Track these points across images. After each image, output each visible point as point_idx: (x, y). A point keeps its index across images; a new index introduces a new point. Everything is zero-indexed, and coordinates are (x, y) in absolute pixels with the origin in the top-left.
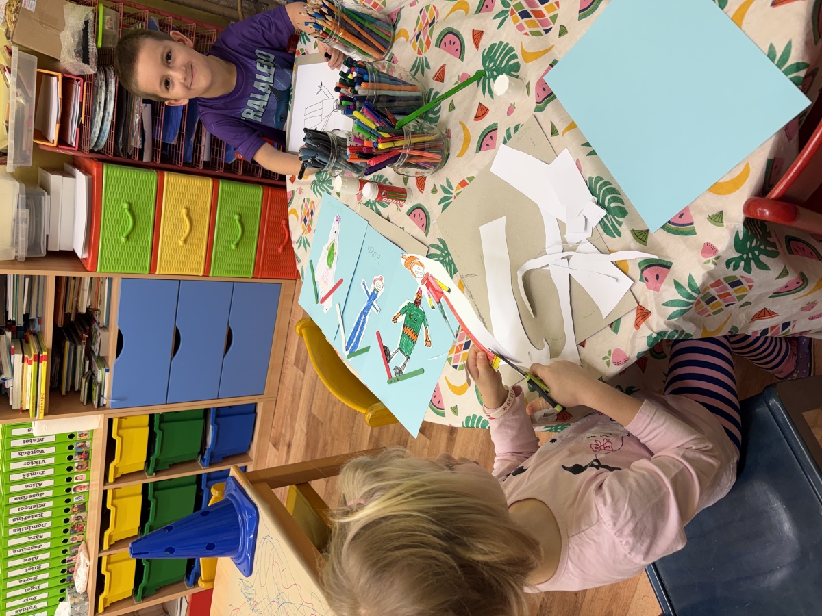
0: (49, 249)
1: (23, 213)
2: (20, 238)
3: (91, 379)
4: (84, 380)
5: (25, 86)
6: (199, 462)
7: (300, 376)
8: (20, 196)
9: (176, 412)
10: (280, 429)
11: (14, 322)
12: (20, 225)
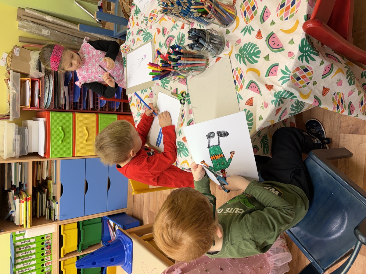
0: (29, 152)
1: (17, 137)
2: (16, 147)
3: (50, 208)
4: (47, 209)
5: (16, 86)
6: (101, 244)
8: (16, 129)
9: (89, 220)
11: (15, 186)
12: (16, 142)
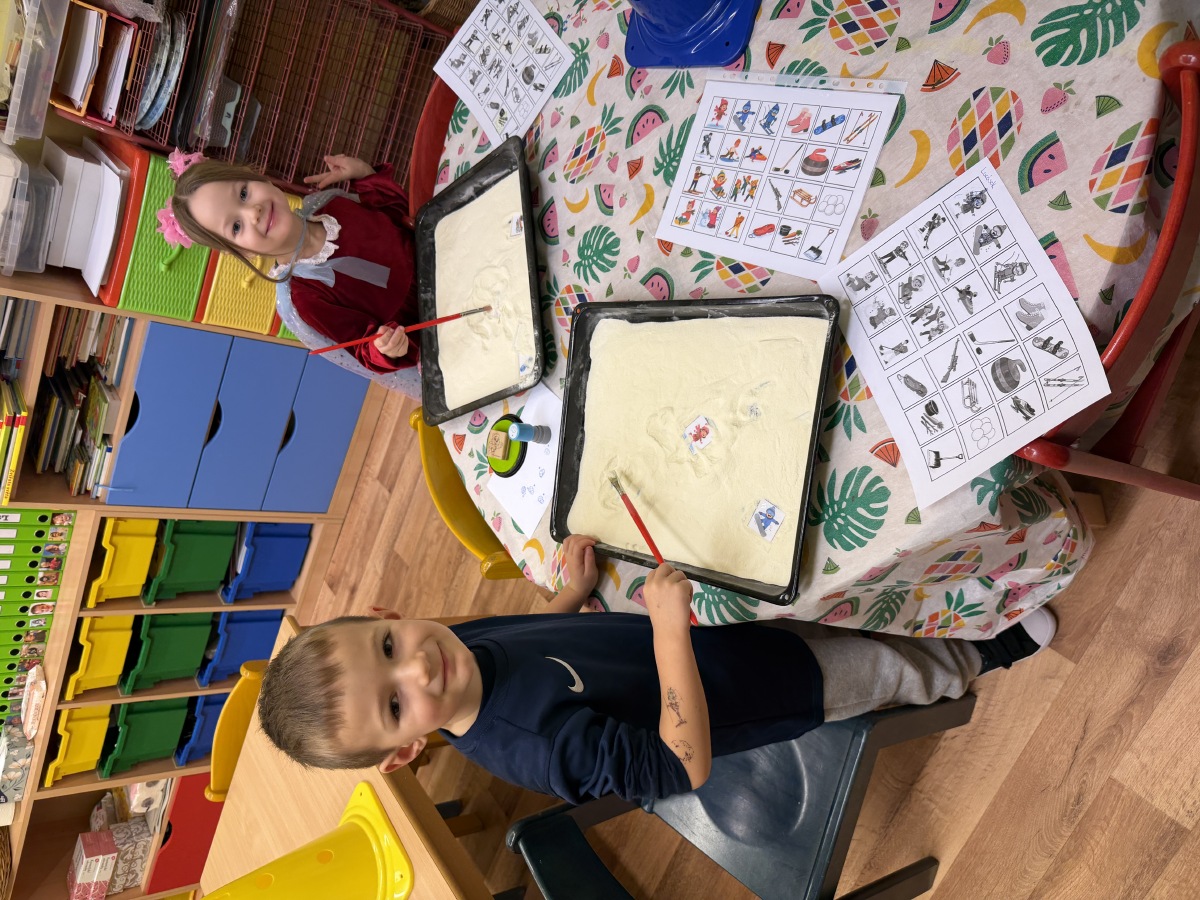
0: (49, 263)
1: (19, 207)
2: (10, 242)
5: (49, 21)
6: (219, 594)
7: (384, 496)
8: (20, 181)
9: (198, 521)
10: (342, 564)
12: (14, 221)
